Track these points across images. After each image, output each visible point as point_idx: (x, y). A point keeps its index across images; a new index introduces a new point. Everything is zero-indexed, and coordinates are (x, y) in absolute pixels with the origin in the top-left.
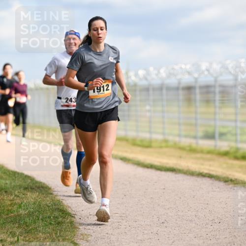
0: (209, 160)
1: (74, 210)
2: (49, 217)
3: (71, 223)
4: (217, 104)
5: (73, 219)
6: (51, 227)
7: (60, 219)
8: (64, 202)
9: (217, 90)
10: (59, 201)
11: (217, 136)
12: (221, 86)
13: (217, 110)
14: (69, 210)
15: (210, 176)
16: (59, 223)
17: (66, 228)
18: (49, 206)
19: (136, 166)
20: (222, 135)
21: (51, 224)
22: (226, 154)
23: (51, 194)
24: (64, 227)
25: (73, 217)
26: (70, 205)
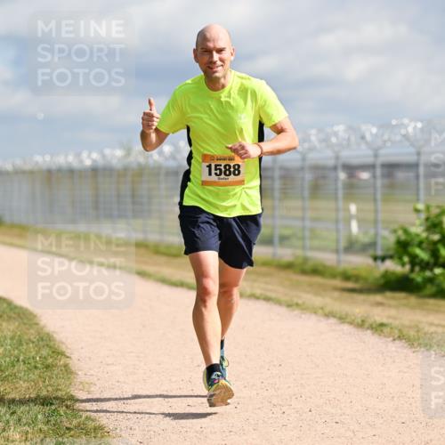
0: (265, 275)
1: (69, 346)
2: (33, 358)
3: (66, 366)
4: (277, 194)
5: (68, 361)
6: (37, 372)
7: (50, 361)
8: (55, 335)
9: (277, 174)
10: (48, 334)
11: (276, 240)
12: (282, 168)
13: (277, 203)
14: (63, 348)
15: (267, 299)
16: (47, 367)
17: (58, 373)
18: (33, 342)
19: (159, 285)
20: (283, 239)
21: (36, 367)
22: (289, 266)
23: (37, 324)
24: (55, 372)
25: (68, 357)
26: (64, 340)
